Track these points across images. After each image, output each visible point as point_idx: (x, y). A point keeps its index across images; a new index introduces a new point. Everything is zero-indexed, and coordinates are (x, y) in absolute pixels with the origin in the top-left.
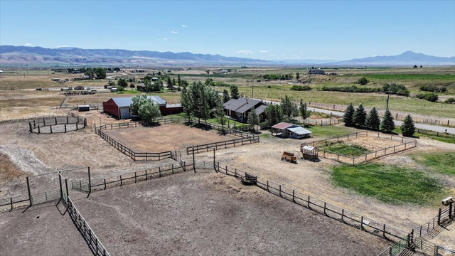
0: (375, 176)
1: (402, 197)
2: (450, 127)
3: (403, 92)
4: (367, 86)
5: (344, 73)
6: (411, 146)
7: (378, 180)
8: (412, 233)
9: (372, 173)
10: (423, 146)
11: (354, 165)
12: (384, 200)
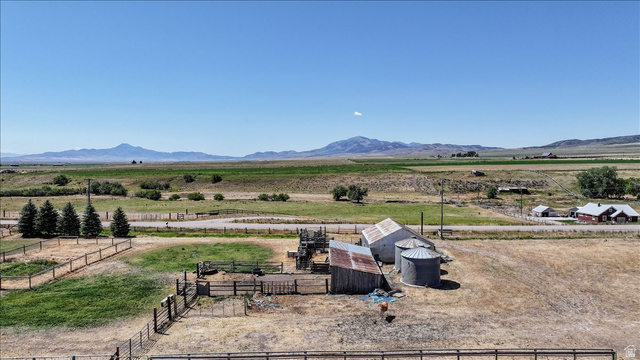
0: (68, 296)
1: (108, 313)
2: (172, 221)
3: (119, 191)
4: (68, 187)
5: (29, 170)
6: (124, 248)
7: (71, 300)
8: (117, 354)
9: (64, 293)
10: (139, 245)
11: (31, 289)
12: (80, 324)
